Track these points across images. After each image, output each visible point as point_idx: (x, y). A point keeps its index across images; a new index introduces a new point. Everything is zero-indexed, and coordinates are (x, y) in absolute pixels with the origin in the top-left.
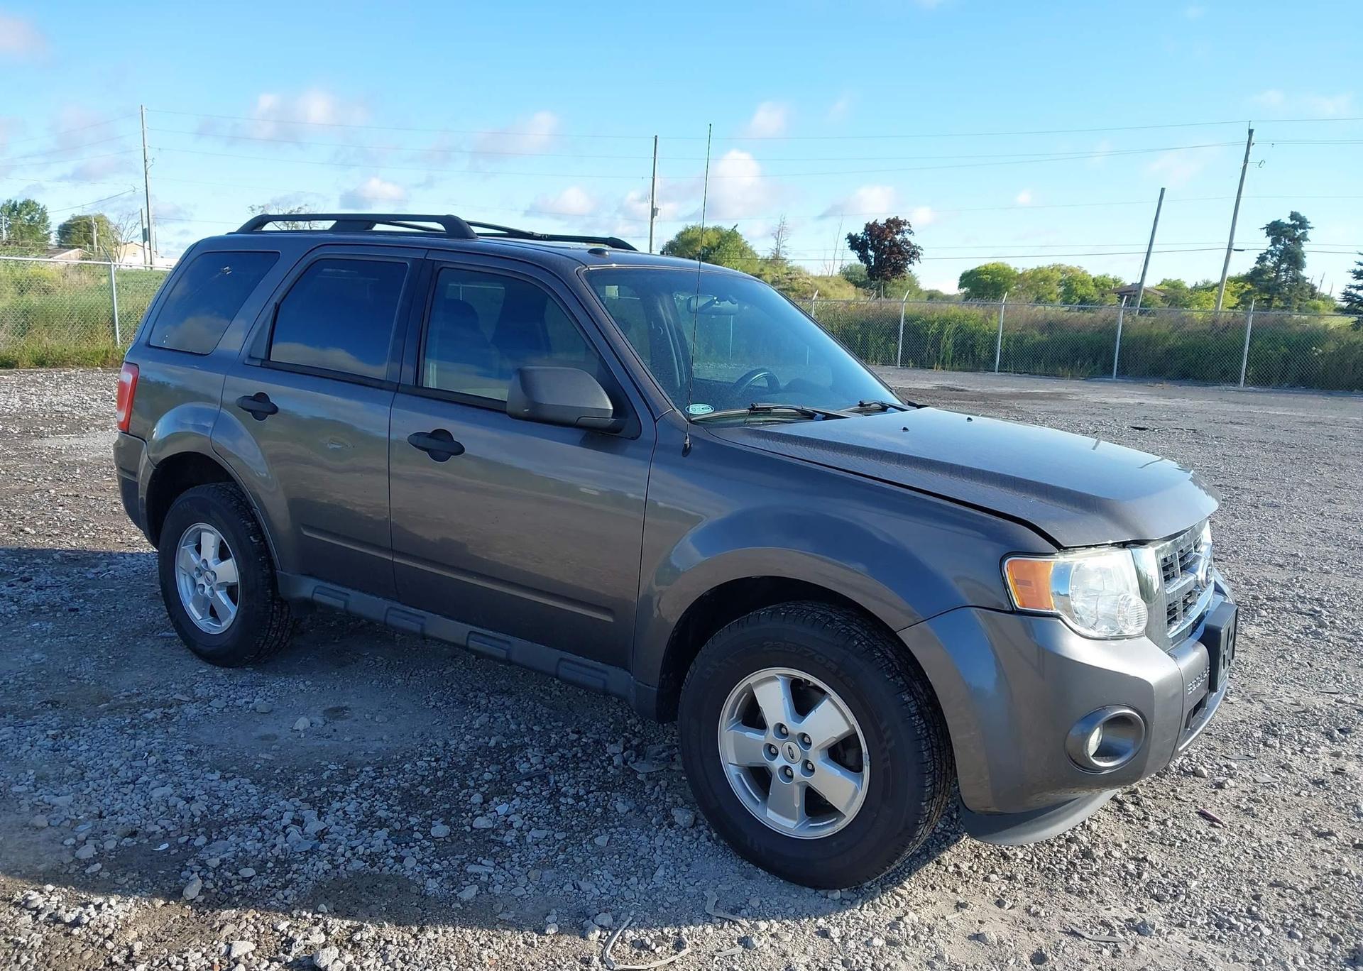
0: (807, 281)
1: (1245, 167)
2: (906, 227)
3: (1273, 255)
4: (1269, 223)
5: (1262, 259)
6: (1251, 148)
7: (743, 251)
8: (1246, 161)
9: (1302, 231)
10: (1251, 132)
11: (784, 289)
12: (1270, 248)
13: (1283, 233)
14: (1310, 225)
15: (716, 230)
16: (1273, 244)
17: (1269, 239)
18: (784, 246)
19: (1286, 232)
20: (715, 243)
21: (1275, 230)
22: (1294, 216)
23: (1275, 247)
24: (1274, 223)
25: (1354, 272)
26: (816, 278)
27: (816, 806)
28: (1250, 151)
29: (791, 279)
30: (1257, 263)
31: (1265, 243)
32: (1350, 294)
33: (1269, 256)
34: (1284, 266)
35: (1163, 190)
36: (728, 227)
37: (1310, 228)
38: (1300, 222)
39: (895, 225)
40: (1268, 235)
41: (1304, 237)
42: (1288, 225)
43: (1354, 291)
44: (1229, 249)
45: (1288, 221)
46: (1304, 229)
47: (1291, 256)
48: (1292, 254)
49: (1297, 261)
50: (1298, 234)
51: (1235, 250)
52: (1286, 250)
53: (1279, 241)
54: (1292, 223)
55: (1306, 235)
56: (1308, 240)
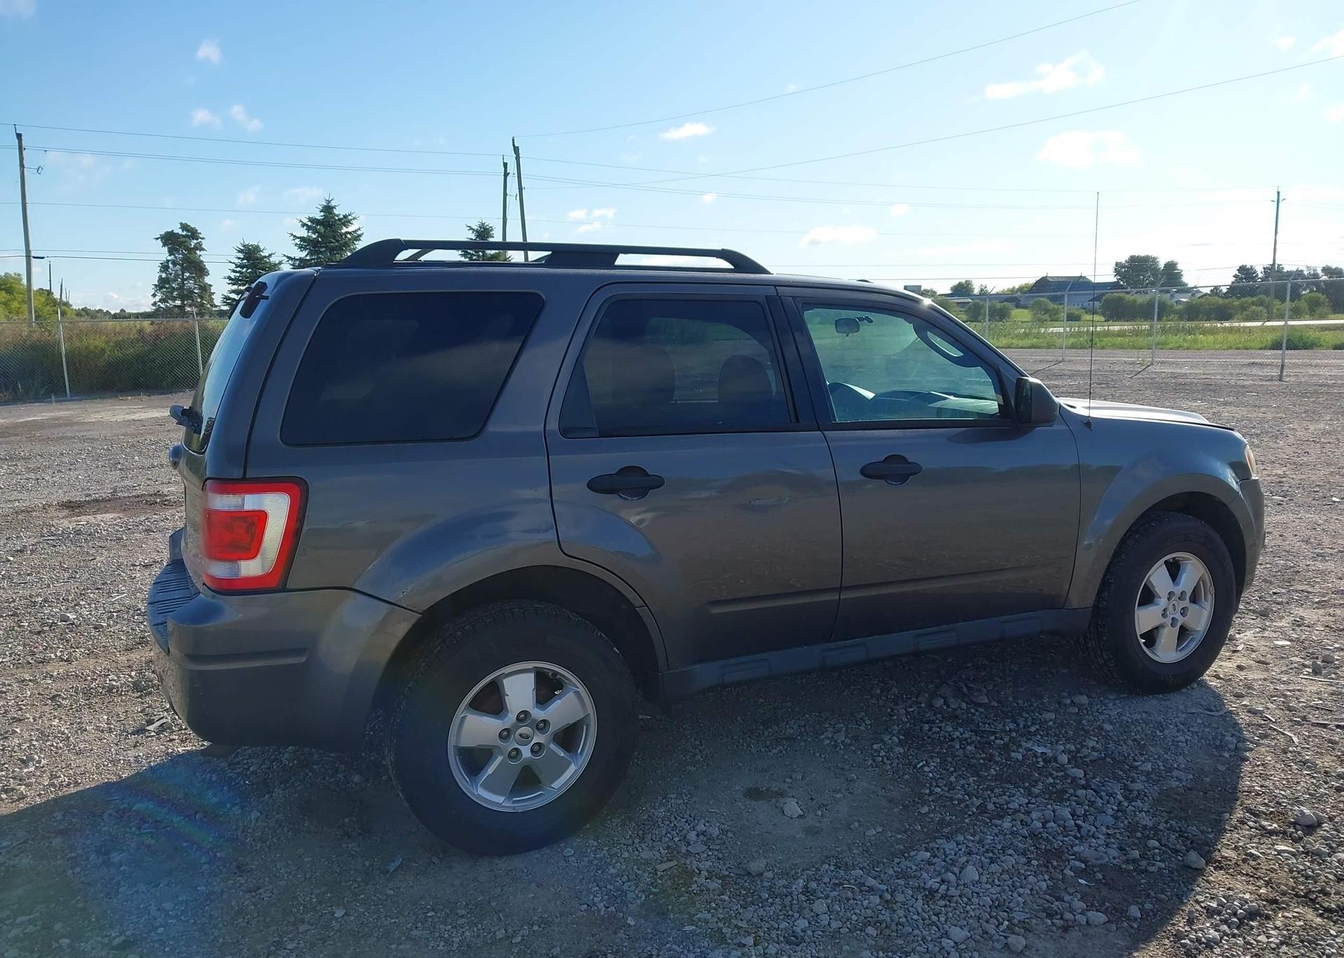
3: (174, 263)
4: (163, 233)
5: (164, 267)
6: (24, 152)
8: (22, 166)
9: (195, 241)
10: (19, 136)
12: (169, 258)
13: (181, 244)
14: (201, 236)
16: (171, 254)
17: (166, 249)
19: (184, 242)
21: (169, 239)
22: (184, 227)
23: (175, 257)
25: (229, 278)
28: (24, 156)
30: (161, 271)
31: (163, 254)
33: (171, 265)
34: (188, 274)
37: (202, 238)
38: (193, 234)
40: (164, 245)
41: (199, 247)
44: (28, 257)
45: (180, 232)
46: (197, 239)
47: (192, 265)
48: (192, 263)
49: (199, 270)
50: (193, 244)
51: (34, 257)
52: (185, 259)
53: (177, 251)
54: (184, 233)
55: (201, 245)
56: (203, 249)
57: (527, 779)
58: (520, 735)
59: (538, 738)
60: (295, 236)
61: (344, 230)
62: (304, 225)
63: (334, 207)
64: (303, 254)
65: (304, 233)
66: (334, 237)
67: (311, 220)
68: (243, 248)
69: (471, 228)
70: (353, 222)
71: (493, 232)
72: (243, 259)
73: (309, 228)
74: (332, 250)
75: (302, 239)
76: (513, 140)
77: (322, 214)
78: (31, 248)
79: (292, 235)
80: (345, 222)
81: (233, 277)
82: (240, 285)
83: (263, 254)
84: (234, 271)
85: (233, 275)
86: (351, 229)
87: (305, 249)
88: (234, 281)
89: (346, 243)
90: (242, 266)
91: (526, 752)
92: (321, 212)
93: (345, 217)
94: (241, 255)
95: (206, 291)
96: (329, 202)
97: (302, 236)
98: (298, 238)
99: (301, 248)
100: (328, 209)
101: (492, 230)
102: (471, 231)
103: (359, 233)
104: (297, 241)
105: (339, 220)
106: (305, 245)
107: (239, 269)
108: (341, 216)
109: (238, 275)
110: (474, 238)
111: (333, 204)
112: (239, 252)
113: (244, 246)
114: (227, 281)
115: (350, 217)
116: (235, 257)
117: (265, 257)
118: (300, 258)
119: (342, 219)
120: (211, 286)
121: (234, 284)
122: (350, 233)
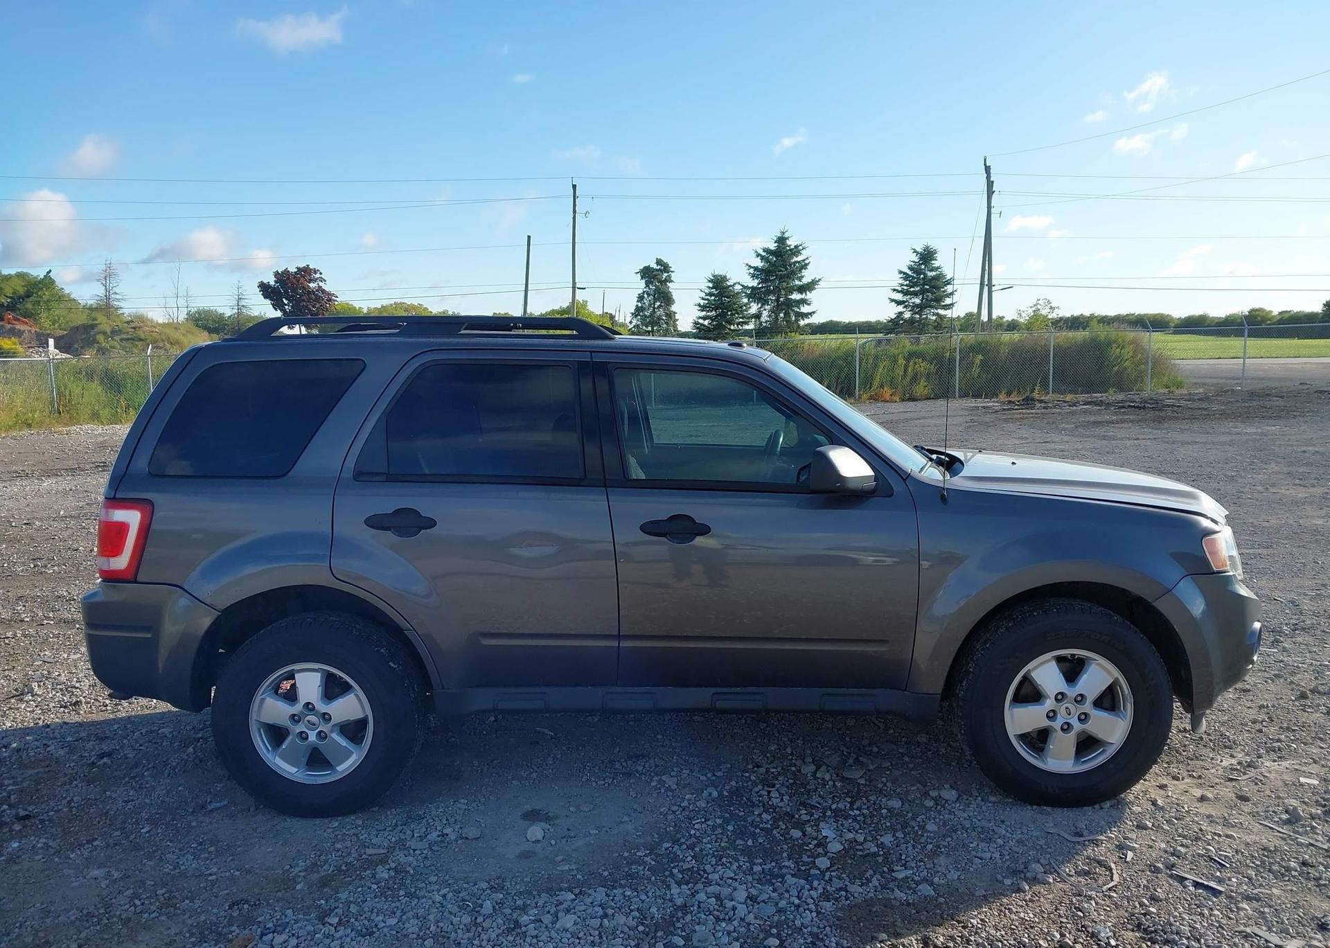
0: (154, 329)
1: (574, 218)
2: (318, 275)
3: (649, 295)
4: (642, 268)
5: (641, 298)
6: (577, 200)
7: (61, 298)
8: (575, 211)
9: (666, 274)
10: (574, 187)
11: (128, 339)
12: (645, 290)
13: (654, 277)
14: (672, 270)
15: (20, 276)
16: (647, 286)
17: (644, 281)
18: (116, 293)
19: (656, 275)
20: (21, 291)
21: (647, 273)
22: (659, 262)
23: (650, 289)
24: (645, 267)
25: (699, 305)
26: (164, 325)
28: (577, 203)
29: (134, 328)
30: (638, 301)
31: (641, 285)
32: (698, 323)
33: (646, 296)
34: (658, 304)
35: (529, 237)
36: (40, 273)
37: (672, 272)
38: (665, 267)
39: (306, 272)
40: (642, 278)
41: (669, 280)
42: (657, 270)
43: (701, 321)
44: (574, 288)
45: (655, 266)
46: (668, 273)
47: (662, 295)
48: (662, 293)
49: (667, 299)
50: (664, 277)
51: (579, 288)
52: (657, 290)
53: (652, 283)
54: (658, 267)
55: (670, 278)
56: (672, 281)
57: (317, 759)
58: (309, 722)
59: (324, 727)
60: (750, 266)
61: (795, 259)
62: (758, 255)
63: (788, 238)
64: (755, 283)
65: (759, 263)
66: (785, 266)
67: (766, 250)
68: (712, 278)
69: (915, 251)
70: (803, 252)
71: (937, 255)
72: (712, 288)
73: (763, 258)
74: (781, 278)
75: (756, 269)
76: (985, 160)
77: (776, 244)
78: (577, 280)
79: (747, 265)
80: (795, 252)
81: (702, 304)
82: (708, 311)
83: (729, 284)
84: (703, 299)
85: (702, 302)
86: (799, 259)
87: (757, 278)
88: (703, 308)
89: (793, 271)
90: (711, 294)
91: (312, 737)
92: (775, 242)
93: (796, 247)
94: (711, 285)
95: (671, 317)
96: (784, 233)
97: (756, 266)
98: (753, 268)
99: (753, 276)
100: (781, 240)
101: (936, 253)
102: (915, 254)
103: (807, 262)
104: (752, 271)
105: (790, 250)
106: (758, 275)
107: (706, 297)
108: (792, 247)
109: (707, 302)
110: (917, 261)
111: (786, 235)
112: (710, 281)
113: (714, 276)
114: (698, 308)
115: (801, 248)
116: (705, 285)
117: (730, 286)
118: (753, 286)
119: (793, 249)
120: (675, 313)
121: (703, 311)
122: (799, 262)
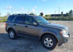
24: (61, 12)
27: (50, 45)
